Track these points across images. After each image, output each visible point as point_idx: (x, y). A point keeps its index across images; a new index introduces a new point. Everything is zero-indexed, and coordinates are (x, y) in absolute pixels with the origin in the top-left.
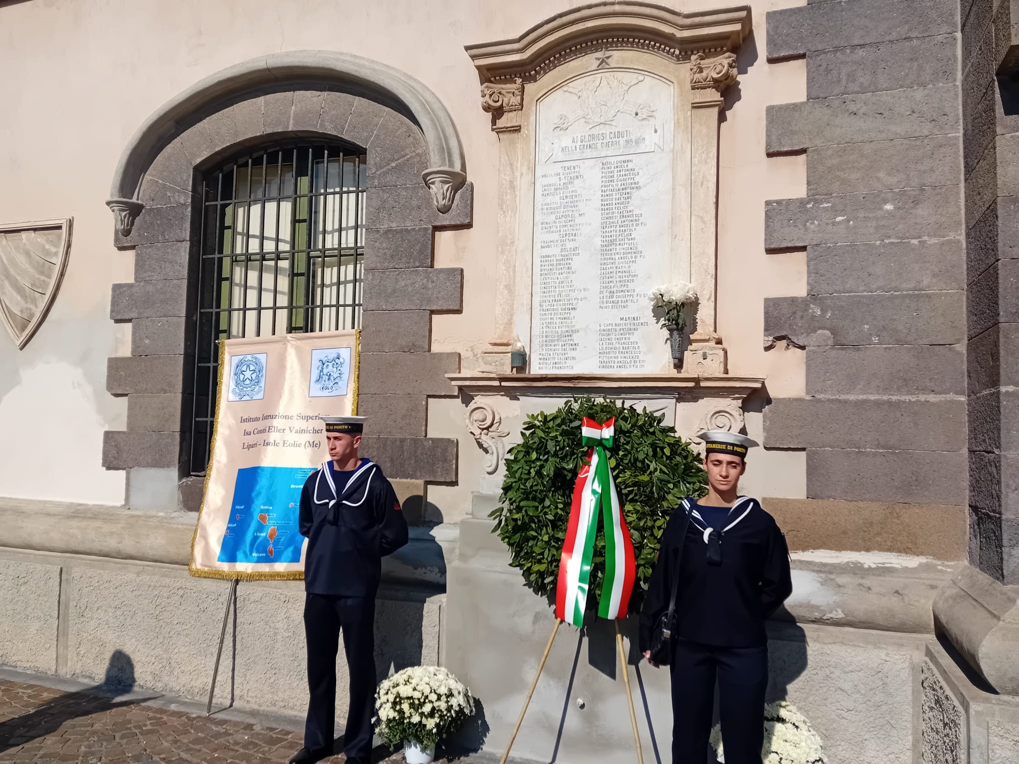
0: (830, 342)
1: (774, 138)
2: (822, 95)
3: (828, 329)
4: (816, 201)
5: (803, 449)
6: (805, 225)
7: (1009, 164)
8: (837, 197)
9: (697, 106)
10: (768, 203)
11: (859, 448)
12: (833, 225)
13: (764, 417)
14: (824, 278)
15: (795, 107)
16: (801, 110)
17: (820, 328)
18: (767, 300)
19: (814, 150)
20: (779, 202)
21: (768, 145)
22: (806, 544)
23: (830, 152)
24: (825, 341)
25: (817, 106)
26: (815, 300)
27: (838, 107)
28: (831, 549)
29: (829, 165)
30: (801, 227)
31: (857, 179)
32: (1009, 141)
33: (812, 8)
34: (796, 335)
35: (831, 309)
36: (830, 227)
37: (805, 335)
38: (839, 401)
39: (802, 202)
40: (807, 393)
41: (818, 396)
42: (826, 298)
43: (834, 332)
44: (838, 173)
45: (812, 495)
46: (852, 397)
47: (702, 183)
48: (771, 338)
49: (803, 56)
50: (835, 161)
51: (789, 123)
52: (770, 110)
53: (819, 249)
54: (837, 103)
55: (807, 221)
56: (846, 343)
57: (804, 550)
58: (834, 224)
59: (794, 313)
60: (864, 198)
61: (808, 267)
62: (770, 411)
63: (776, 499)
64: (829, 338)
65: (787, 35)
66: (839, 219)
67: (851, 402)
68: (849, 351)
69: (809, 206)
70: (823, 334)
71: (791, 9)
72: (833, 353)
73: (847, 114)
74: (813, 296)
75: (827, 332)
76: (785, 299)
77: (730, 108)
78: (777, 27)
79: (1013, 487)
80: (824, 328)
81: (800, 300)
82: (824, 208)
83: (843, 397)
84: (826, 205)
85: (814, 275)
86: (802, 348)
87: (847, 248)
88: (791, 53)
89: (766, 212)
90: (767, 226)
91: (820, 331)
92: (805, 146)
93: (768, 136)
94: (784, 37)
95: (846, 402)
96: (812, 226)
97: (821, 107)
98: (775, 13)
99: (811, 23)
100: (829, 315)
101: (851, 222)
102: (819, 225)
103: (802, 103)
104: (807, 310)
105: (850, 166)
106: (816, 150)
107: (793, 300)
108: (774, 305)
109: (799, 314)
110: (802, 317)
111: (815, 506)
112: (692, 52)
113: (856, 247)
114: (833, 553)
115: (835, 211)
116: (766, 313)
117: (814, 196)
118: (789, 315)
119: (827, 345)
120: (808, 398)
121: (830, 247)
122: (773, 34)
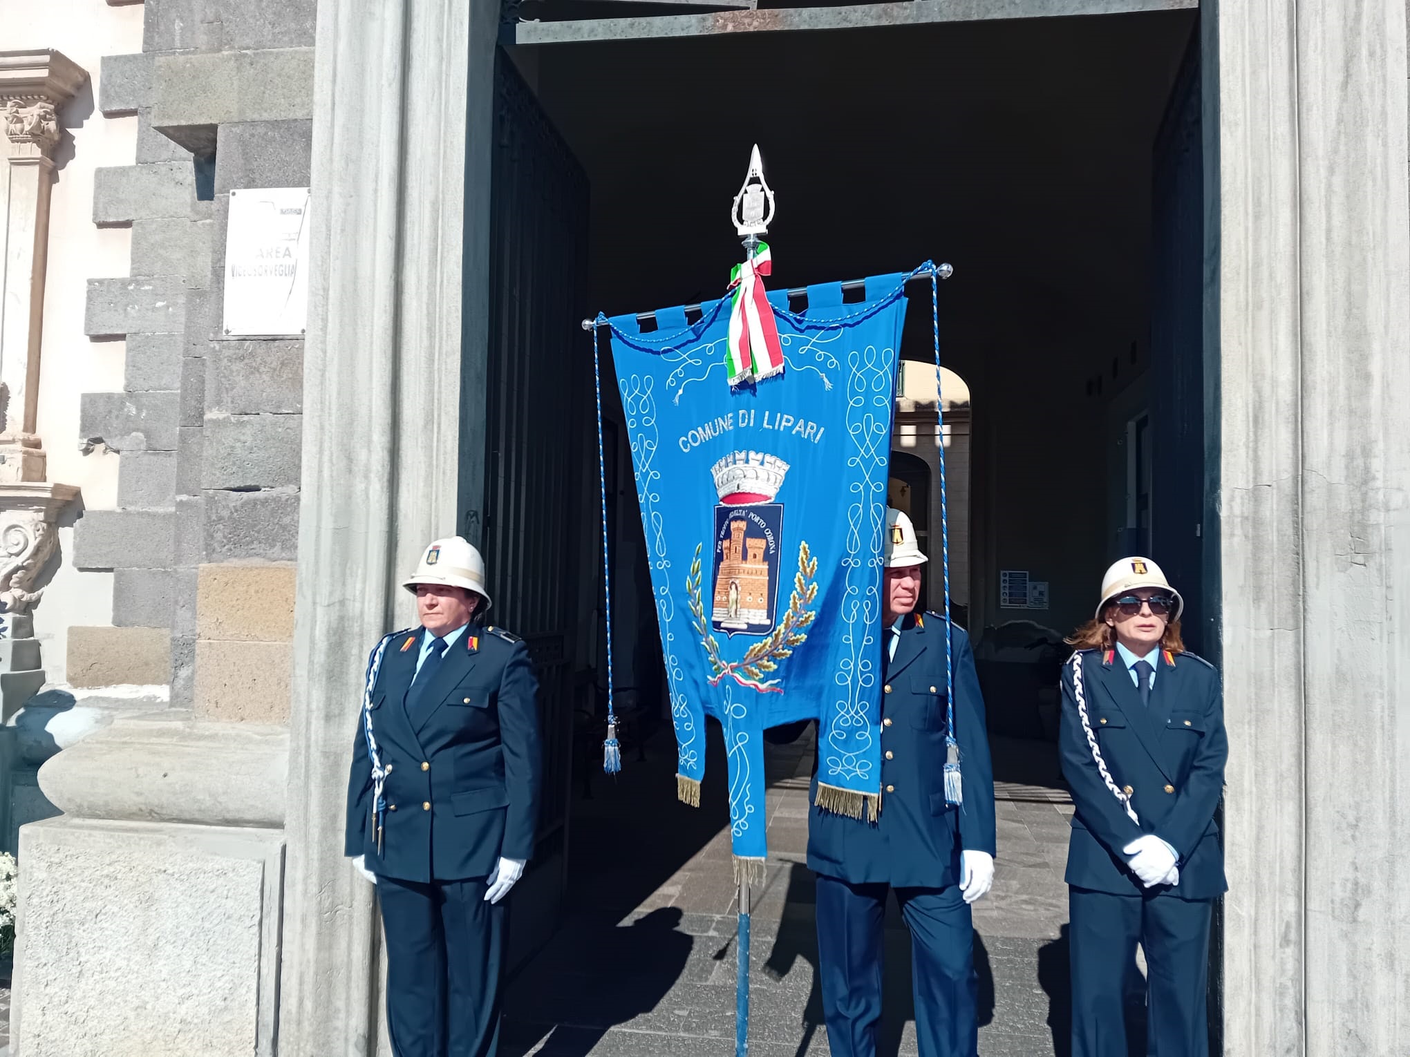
0: (143, 447)
1: (101, 206)
2: (150, 160)
3: (142, 431)
4: (138, 283)
5: (110, 570)
6: (125, 310)
7: (199, 254)
8: (158, 279)
9: (16, 162)
10: (90, 282)
11: (164, 568)
12: (153, 311)
13: (75, 531)
14: (141, 372)
15: (123, 171)
16: (128, 176)
17: (134, 431)
18: (84, 396)
19: (139, 223)
20: (101, 282)
21: (95, 214)
22: (110, 678)
23: (154, 226)
24: (137, 444)
25: (144, 171)
26: (131, 397)
27: (165, 175)
28: (133, 683)
29: (152, 241)
30: (121, 312)
31: (178, 260)
32: (200, 228)
33: (146, 57)
34: (110, 437)
35: (147, 409)
36: (150, 313)
37: (119, 437)
38: (149, 514)
39: (124, 283)
40: (118, 506)
41: (130, 508)
42: (141, 395)
43: (148, 435)
44: (161, 251)
45: (118, 622)
46: (160, 510)
47: (19, 255)
48: (85, 441)
49: (133, 113)
50: (158, 237)
51: (116, 190)
52: (99, 171)
53: (138, 338)
54: (164, 169)
55: (127, 305)
56: (158, 448)
57: (107, 684)
58: (154, 309)
59: (110, 412)
60: (184, 281)
61: (127, 358)
62: (81, 526)
63: (82, 627)
64: (142, 442)
65: (120, 86)
66: (159, 304)
67: (160, 515)
68: (161, 457)
69: (131, 288)
70: (137, 437)
71: (125, 56)
72: (145, 459)
73: (173, 183)
74: (130, 393)
75: (141, 435)
76: (101, 395)
77: (63, 167)
78: (111, 76)
79: (181, 604)
80: (137, 430)
81: (116, 397)
82: (146, 291)
83: (153, 509)
84: (147, 288)
85: (131, 368)
86: (118, 452)
87: (165, 338)
88: (123, 107)
89: (88, 292)
90: (88, 309)
91: (134, 434)
92: (130, 218)
93: (96, 204)
94: (117, 89)
95: (153, 516)
96: (133, 311)
97: (149, 174)
98: (110, 58)
99: (144, 73)
100: (144, 415)
101: (170, 309)
102: (139, 310)
103: (130, 168)
104: (122, 409)
105: (172, 244)
106: (141, 223)
107: (109, 397)
108: (90, 401)
109: (115, 413)
110: (117, 417)
111: (118, 635)
112: (8, 97)
113: (174, 338)
114: (134, 687)
115: (156, 295)
116: (83, 411)
117: (136, 278)
118: (104, 414)
119: (140, 450)
120: (119, 510)
121: (148, 337)
122: (106, 83)
